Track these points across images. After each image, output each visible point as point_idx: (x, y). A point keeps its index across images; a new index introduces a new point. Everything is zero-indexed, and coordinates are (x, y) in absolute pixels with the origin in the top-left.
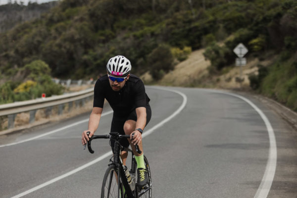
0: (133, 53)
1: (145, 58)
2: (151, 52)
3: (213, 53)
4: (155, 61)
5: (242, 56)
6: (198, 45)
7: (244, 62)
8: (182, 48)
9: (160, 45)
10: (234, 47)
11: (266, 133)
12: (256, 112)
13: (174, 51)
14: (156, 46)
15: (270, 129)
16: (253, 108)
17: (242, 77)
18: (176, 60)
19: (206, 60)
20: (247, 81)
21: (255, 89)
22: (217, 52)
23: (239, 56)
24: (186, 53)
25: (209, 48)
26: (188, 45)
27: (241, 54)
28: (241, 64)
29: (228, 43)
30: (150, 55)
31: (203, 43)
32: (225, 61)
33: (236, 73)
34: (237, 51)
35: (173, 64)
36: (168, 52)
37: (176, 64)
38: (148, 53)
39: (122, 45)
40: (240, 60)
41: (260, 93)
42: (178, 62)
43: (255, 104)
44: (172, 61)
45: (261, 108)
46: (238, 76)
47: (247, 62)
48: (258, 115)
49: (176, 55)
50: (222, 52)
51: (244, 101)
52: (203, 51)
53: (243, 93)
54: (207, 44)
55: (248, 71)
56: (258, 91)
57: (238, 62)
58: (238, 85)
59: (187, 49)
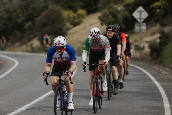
0: (21, 15)
1: (33, 22)
2: (40, 15)
3: (110, 17)
4: (44, 25)
5: (142, 20)
6: (94, 7)
7: (144, 27)
8: (75, 12)
9: (50, 7)
10: (134, 10)
11: (163, 108)
12: (155, 84)
13: (66, 13)
14: (46, 7)
15: (167, 105)
16: (151, 80)
17: (142, 46)
18: (68, 25)
19: (102, 24)
20: (147, 50)
21: (154, 59)
22: (115, 16)
23: (139, 20)
24: (81, 16)
25: (106, 11)
26: (82, 8)
27: (140, 19)
28: (140, 30)
29: (127, 6)
30: (39, 18)
31: (100, 5)
32: (124, 26)
33: (136, 41)
34: (136, 15)
35: (64, 28)
36: (60, 15)
37: (68, 29)
38: (37, 17)
39: (7, 6)
40: (140, 26)
41: (160, 63)
42: (71, 26)
43: (153, 75)
44: (64, 25)
45: (158, 81)
46: (138, 43)
47: (147, 29)
48: (156, 88)
49: (69, 18)
50: (119, 16)
51: (141, 71)
52: (99, 14)
53: (142, 63)
54: (104, 6)
56: (158, 61)
57: (137, 28)
58: (138, 54)
59: (81, 12)
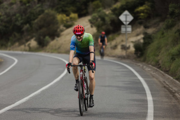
0: (19, 19)
1: (30, 24)
2: (37, 18)
3: (99, 20)
4: (41, 27)
5: (128, 23)
6: (85, 11)
7: (129, 29)
8: (68, 15)
9: (46, 11)
10: (120, 14)
11: (146, 101)
12: (139, 80)
13: (60, 17)
14: (42, 11)
15: (150, 98)
16: (136, 76)
17: (128, 45)
18: (62, 27)
19: (92, 27)
20: (132, 49)
21: (139, 57)
22: (103, 19)
23: (125, 23)
24: (73, 19)
25: (95, 15)
26: (74, 12)
27: (126, 21)
28: (126, 31)
29: (114, 10)
30: (36, 21)
31: (90, 10)
32: (111, 28)
33: (122, 41)
34: (122, 18)
35: (58, 30)
36: (54, 18)
37: (62, 31)
38: (34, 20)
39: (8, 11)
40: (126, 28)
41: (144, 61)
42: (64, 28)
43: (137, 71)
44: (58, 27)
45: (142, 76)
46: (124, 43)
47: (133, 30)
48: (140, 83)
49: (62, 21)
50: (107, 19)
51: (127, 68)
52: (89, 18)
53: (128, 61)
54: (94, 10)
55: (134, 39)
56: (142, 59)
57: (123, 29)
58: (124, 53)
59: (73, 15)
